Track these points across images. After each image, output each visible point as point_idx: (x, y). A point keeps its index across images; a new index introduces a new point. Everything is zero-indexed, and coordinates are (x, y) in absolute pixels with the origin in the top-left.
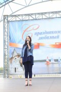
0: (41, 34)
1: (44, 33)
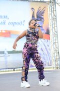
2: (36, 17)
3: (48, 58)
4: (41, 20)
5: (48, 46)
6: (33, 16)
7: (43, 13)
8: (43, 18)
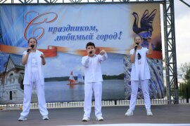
0: (60, 30)
1: (66, 29)
2: (139, 26)
3: (158, 87)
4: (148, 30)
5: (158, 68)
6: (135, 25)
7: (152, 19)
8: (151, 27)
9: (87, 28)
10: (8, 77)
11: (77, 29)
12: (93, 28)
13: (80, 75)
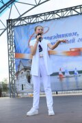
0: (51, 38)
9: (70, 35)
10: (20, 75)
11: (63, 36)
12: (75, 34)
13: (66, 71)
